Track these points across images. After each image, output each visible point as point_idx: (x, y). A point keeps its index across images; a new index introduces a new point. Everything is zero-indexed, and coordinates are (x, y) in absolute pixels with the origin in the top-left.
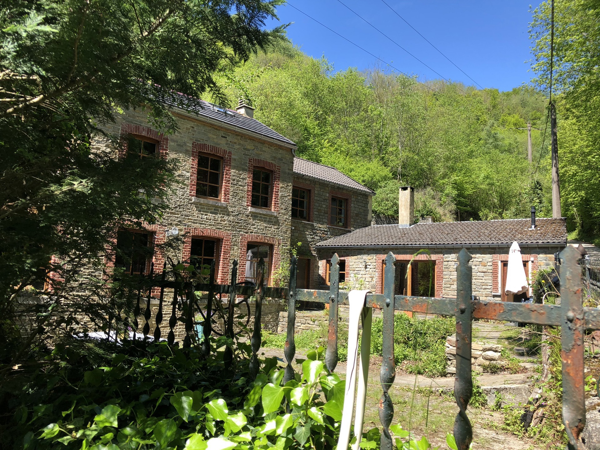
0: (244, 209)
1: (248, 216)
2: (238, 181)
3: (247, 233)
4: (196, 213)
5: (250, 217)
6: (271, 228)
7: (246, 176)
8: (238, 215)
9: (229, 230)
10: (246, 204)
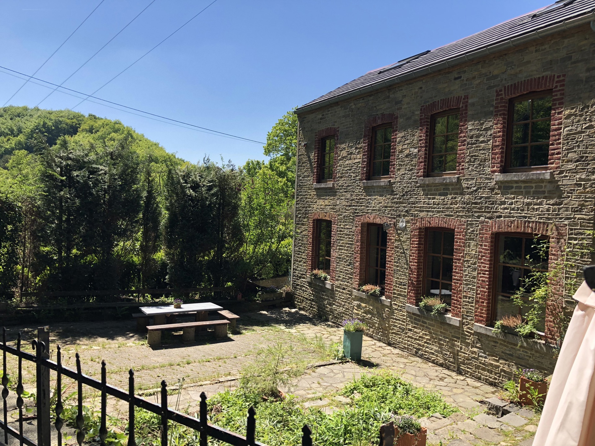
0: (487, 179)
1: (492, 189)
2: (478, 136)
3: (490, 218)
4: (422, 199)
5: (496, 191)
6: (540, 204)
7: (491, 124)
8: (476, 191)
9: (462, 217)
10: (490, 169)
